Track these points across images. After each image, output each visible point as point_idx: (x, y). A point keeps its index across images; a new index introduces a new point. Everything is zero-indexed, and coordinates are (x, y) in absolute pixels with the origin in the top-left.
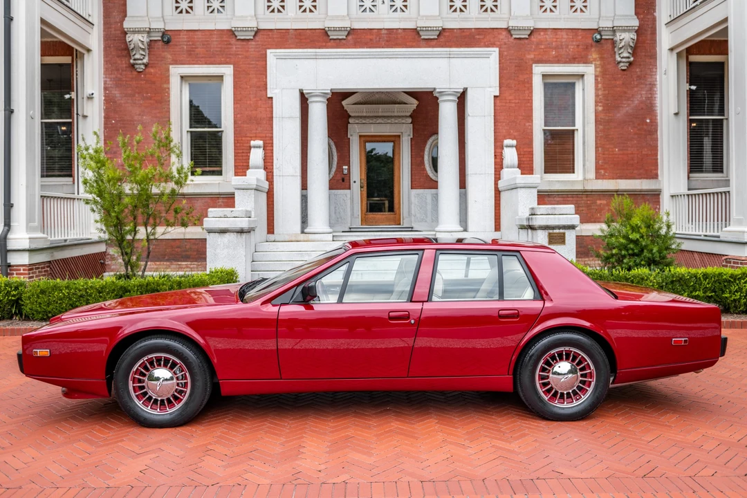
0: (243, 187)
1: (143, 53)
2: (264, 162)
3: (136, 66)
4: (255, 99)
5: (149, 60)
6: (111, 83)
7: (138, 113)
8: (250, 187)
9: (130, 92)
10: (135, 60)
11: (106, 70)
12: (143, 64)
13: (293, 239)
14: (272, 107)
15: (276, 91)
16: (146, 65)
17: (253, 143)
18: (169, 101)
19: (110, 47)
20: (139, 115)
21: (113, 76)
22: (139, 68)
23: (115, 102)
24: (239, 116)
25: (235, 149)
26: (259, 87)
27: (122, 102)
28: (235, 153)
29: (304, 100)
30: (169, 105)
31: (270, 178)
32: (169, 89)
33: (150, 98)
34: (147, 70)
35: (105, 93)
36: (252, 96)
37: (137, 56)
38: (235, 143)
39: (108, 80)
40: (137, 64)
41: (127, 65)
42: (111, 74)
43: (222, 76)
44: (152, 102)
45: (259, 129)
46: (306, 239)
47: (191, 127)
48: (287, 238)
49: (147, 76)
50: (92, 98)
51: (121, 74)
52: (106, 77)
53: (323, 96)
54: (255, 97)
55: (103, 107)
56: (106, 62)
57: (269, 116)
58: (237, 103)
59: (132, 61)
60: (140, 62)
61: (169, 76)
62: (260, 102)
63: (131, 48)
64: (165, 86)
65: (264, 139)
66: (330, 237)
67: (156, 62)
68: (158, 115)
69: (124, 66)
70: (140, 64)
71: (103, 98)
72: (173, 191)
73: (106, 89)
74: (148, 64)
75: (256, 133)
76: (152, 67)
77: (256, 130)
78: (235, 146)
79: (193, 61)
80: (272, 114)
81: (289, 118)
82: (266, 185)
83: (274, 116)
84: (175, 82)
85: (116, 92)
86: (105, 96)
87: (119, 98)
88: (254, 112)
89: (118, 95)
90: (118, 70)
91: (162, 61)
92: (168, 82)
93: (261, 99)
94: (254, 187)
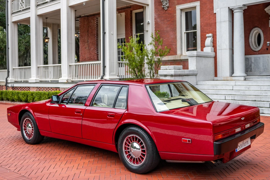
0: (191, 56)
1: (166, 2)
2: (213, 44)
3: (165, 8)
4: (209, 15)
5: (169, 5)
6: (157, 16)
7: (166, 27)
8: (194, 56)
9: (163, 19)
10: (164, 6)
11: (155, 11)
12: (167, 7)
13: (225, 79)
14: (216, 18)
15: (218, 10)
16: (168, 7)
17: (207, 35)
18: (176, 21)
19: (156, 2)
20: (166, 28)
21: (157, 14)
22: (166, 9)
23: (158, 24)
24: (202, 23)
25: (201, 39)
26: (211, 9)
27: (160, 23)
28: (201, 40)
29: (231, 12)
30: (176, 22)
31: (215, 51)
32: (176, 16)
33: (169, 21)
34: (168, 9)
35: (155, 21)
36: (208, 14)
37: (164, 4)
38: (201, 36)
39: (156, 15)
40: (164, 7)
41: (162, 8)
42: (157, 13)
43: (196, 7)
44: (170, 22)
45: (211, 28)
46: (231, 79)
47: (186, 31)
48: (223, 79)
49: (169, 11)
50: (149, 23)
51: (160, 12)
52: (155, 14)
53: (240, 9)
54: (209, 14)
55: (154, 26)
56: (155, 8)
57: (215, 22)
58: (202, 18)
59: (162, 6)
60: (165, 6)
61: (176, 10)
62: (211, 16)
63: (162, 1)
64: (175, 15)
65: (213, 33)
66: (243, 78)
67: (171, 5)
68: (172, 27)
69: (161, 9)
70: (165, 7)
71: (154, 23)
72: (159, 59)
73: (155, 19)
74: (169, 6)
75: (209, 31)
76: (170, 7)
77: (210, 29)
78: (201, 37)
79: (185, 2)
80: (216, 21)
81: (224, 21)
82: (213, 54)
83: (217, 21)
84: (178, 12)
85: (158, 20)
86: (155, 22)
87: (159, 22)
88: (209, 21)
89: (159, 21)
90: (159, 11)
91: (173, 4)
92: (175, 13)
93: (211, 15)
94: (196, 55)
